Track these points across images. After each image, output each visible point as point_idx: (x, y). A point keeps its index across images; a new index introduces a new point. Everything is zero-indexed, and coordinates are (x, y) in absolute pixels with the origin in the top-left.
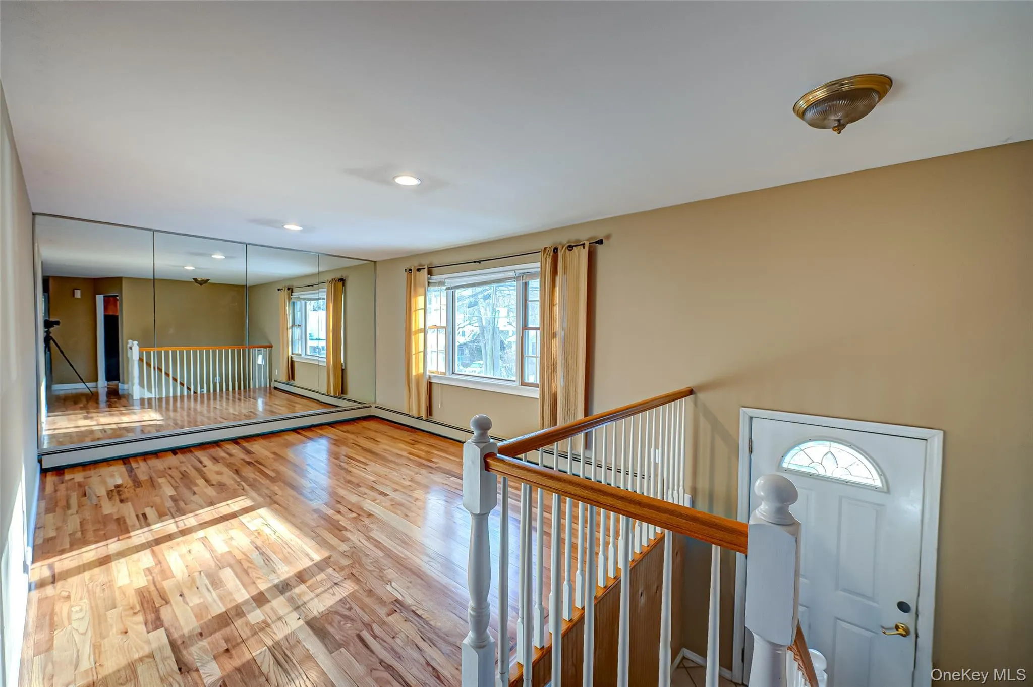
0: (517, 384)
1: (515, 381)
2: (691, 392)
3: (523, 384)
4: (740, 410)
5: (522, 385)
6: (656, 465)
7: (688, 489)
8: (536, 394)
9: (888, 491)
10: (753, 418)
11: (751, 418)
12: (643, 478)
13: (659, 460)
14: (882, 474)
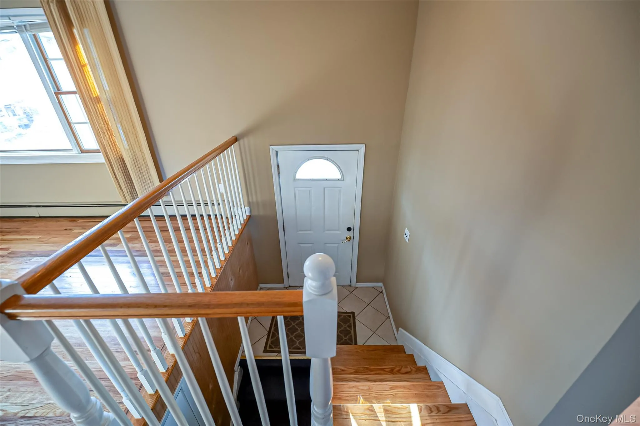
0: (75, 152)
1: (72, 150)
2: (236, 140)
3: (83, 151)
4: (270, 147)
5: (82, 153)
6: (222, 194)
7: (246, 204)
8: (100, 158)
9: (344, 180)
10: (278, 152)
11: (277, 152)
12: (219, 205)
13: (223, 191)
14: (341, 172)
